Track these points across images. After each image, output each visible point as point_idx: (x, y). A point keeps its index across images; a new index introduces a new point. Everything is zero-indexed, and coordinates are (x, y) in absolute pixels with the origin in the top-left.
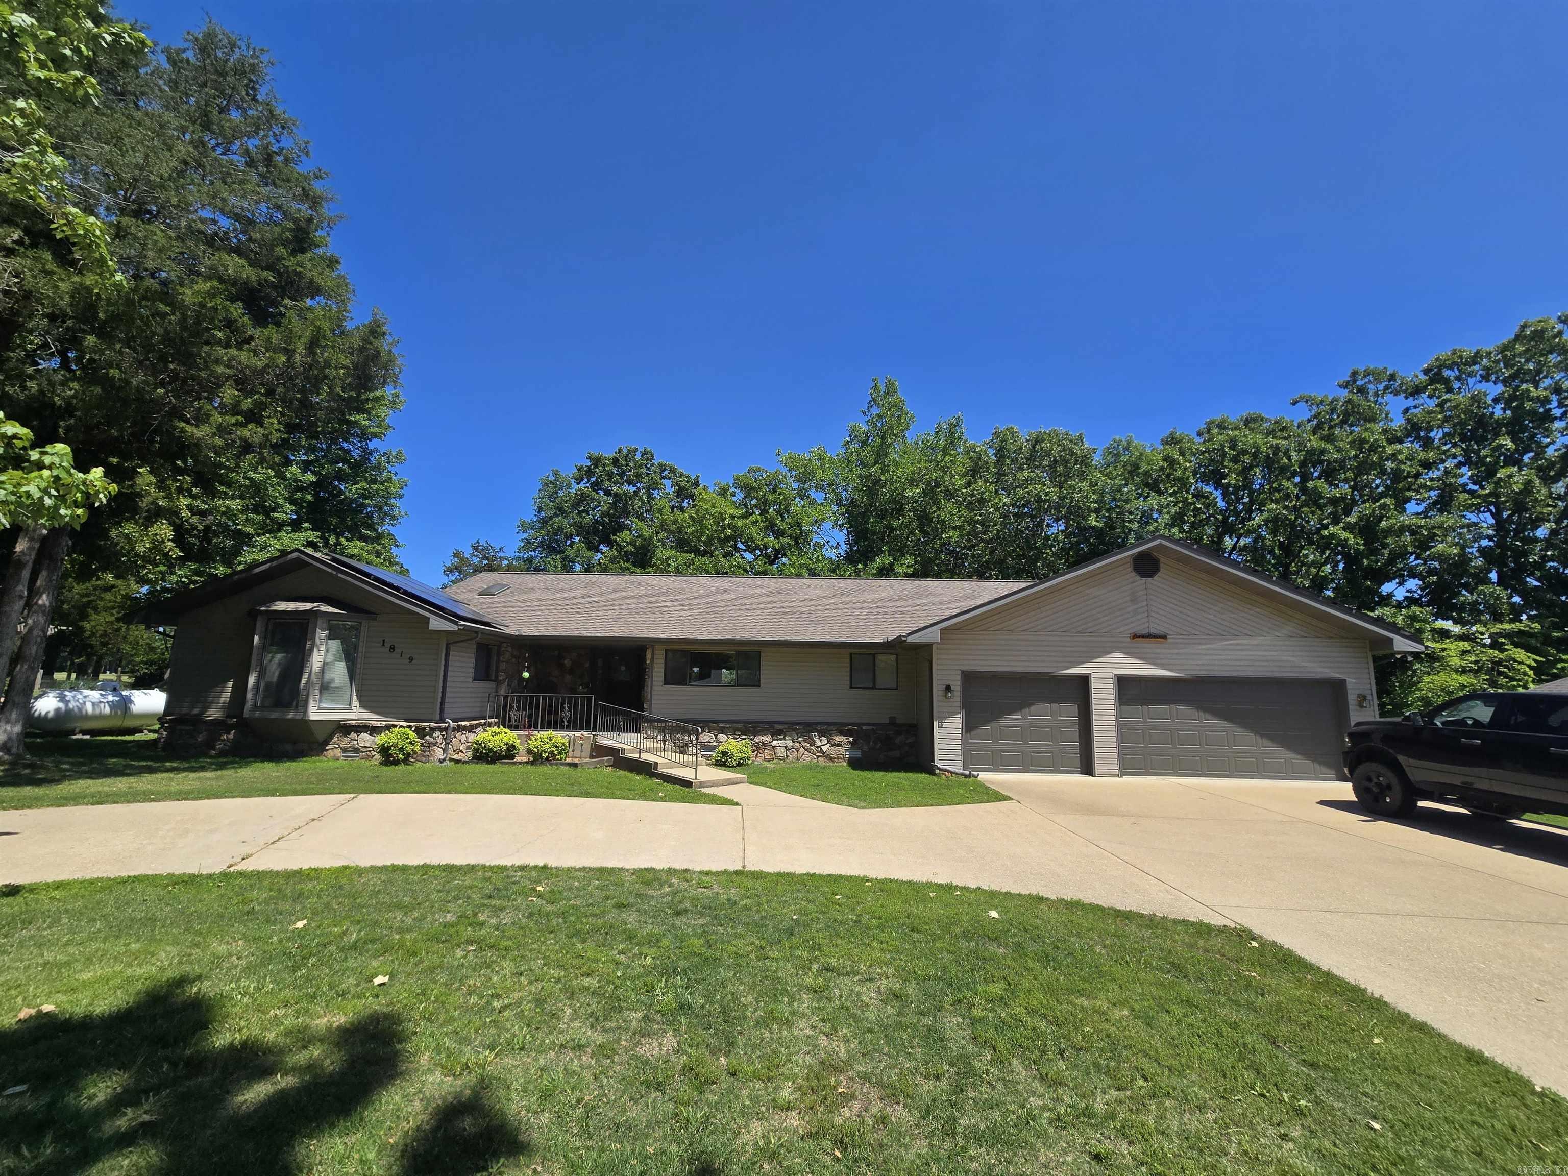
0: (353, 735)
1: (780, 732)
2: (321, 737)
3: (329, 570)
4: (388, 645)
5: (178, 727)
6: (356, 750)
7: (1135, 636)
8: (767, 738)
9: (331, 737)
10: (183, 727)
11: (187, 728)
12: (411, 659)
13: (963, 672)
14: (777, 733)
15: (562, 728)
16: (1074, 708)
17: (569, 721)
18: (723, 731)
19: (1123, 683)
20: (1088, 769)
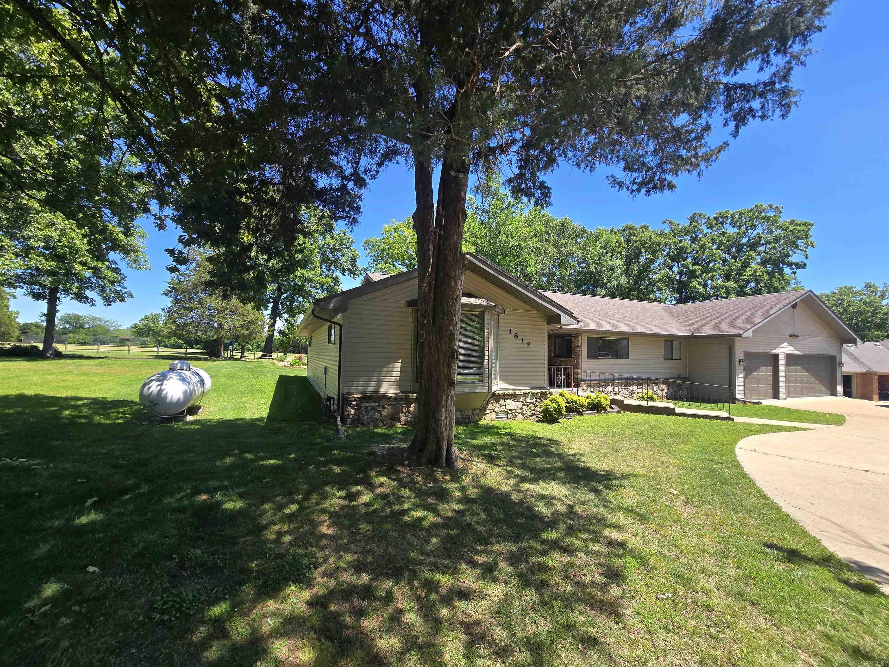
0: (502, 402)
1: (641, 384)
2: (478, 404)
3: (493, 272)
4: (513, 333)
5: (363, 405)
6: (506, 413)
7: (791, 336)
8: (635, 388)
9: (487, 403)
10: (368, 404)
11: (373, 404)
12: (529, 344)
13: (744, 352)
14: (639, 385)
15: (557, 387)
16: (770, 369)
17: (561, 383)
18: (617, 385)
19: (789, 357)
20: (776, 396)
